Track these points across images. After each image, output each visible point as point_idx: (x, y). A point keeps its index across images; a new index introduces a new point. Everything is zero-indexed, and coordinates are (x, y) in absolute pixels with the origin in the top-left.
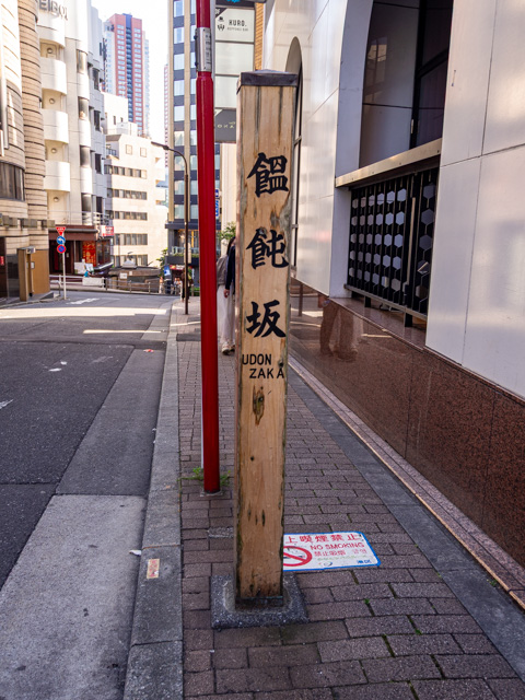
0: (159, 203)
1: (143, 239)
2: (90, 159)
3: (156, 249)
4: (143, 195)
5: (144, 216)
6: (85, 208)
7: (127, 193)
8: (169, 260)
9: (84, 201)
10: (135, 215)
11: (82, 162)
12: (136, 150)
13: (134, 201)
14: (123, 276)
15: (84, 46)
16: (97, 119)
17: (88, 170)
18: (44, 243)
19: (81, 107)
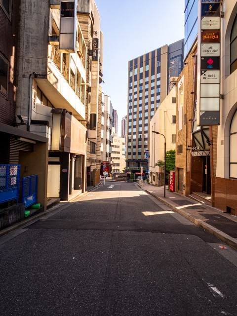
0: (123, 155)
1: (118, 165)
2: (108, 142)
3: (122, 168)
4: (119, 153)
5: (119, 158)
6: (107, 156)
7: (115, 152)
8: (126, 171)
9: (106, 154)
10: (116, 158)
11: (107, 143)
12: (117, 140)
13: (116, 154)
14: (117, 176)
15: (109, 113)
16: (110, 131)
17: (108, 146)
18: (99, 167)
19: (107, 129)
